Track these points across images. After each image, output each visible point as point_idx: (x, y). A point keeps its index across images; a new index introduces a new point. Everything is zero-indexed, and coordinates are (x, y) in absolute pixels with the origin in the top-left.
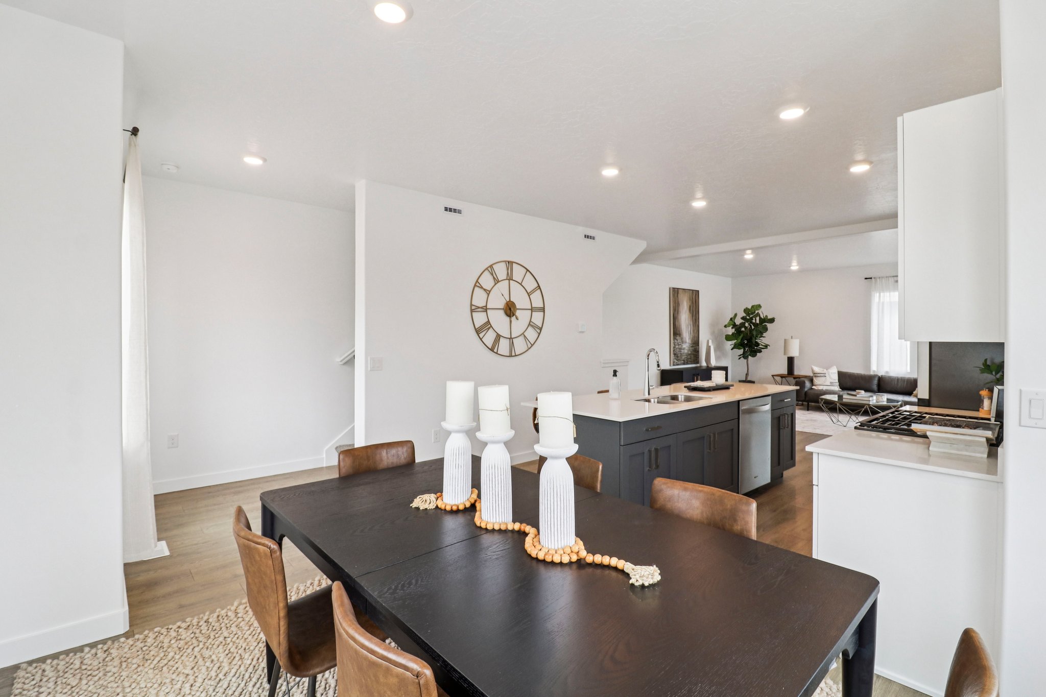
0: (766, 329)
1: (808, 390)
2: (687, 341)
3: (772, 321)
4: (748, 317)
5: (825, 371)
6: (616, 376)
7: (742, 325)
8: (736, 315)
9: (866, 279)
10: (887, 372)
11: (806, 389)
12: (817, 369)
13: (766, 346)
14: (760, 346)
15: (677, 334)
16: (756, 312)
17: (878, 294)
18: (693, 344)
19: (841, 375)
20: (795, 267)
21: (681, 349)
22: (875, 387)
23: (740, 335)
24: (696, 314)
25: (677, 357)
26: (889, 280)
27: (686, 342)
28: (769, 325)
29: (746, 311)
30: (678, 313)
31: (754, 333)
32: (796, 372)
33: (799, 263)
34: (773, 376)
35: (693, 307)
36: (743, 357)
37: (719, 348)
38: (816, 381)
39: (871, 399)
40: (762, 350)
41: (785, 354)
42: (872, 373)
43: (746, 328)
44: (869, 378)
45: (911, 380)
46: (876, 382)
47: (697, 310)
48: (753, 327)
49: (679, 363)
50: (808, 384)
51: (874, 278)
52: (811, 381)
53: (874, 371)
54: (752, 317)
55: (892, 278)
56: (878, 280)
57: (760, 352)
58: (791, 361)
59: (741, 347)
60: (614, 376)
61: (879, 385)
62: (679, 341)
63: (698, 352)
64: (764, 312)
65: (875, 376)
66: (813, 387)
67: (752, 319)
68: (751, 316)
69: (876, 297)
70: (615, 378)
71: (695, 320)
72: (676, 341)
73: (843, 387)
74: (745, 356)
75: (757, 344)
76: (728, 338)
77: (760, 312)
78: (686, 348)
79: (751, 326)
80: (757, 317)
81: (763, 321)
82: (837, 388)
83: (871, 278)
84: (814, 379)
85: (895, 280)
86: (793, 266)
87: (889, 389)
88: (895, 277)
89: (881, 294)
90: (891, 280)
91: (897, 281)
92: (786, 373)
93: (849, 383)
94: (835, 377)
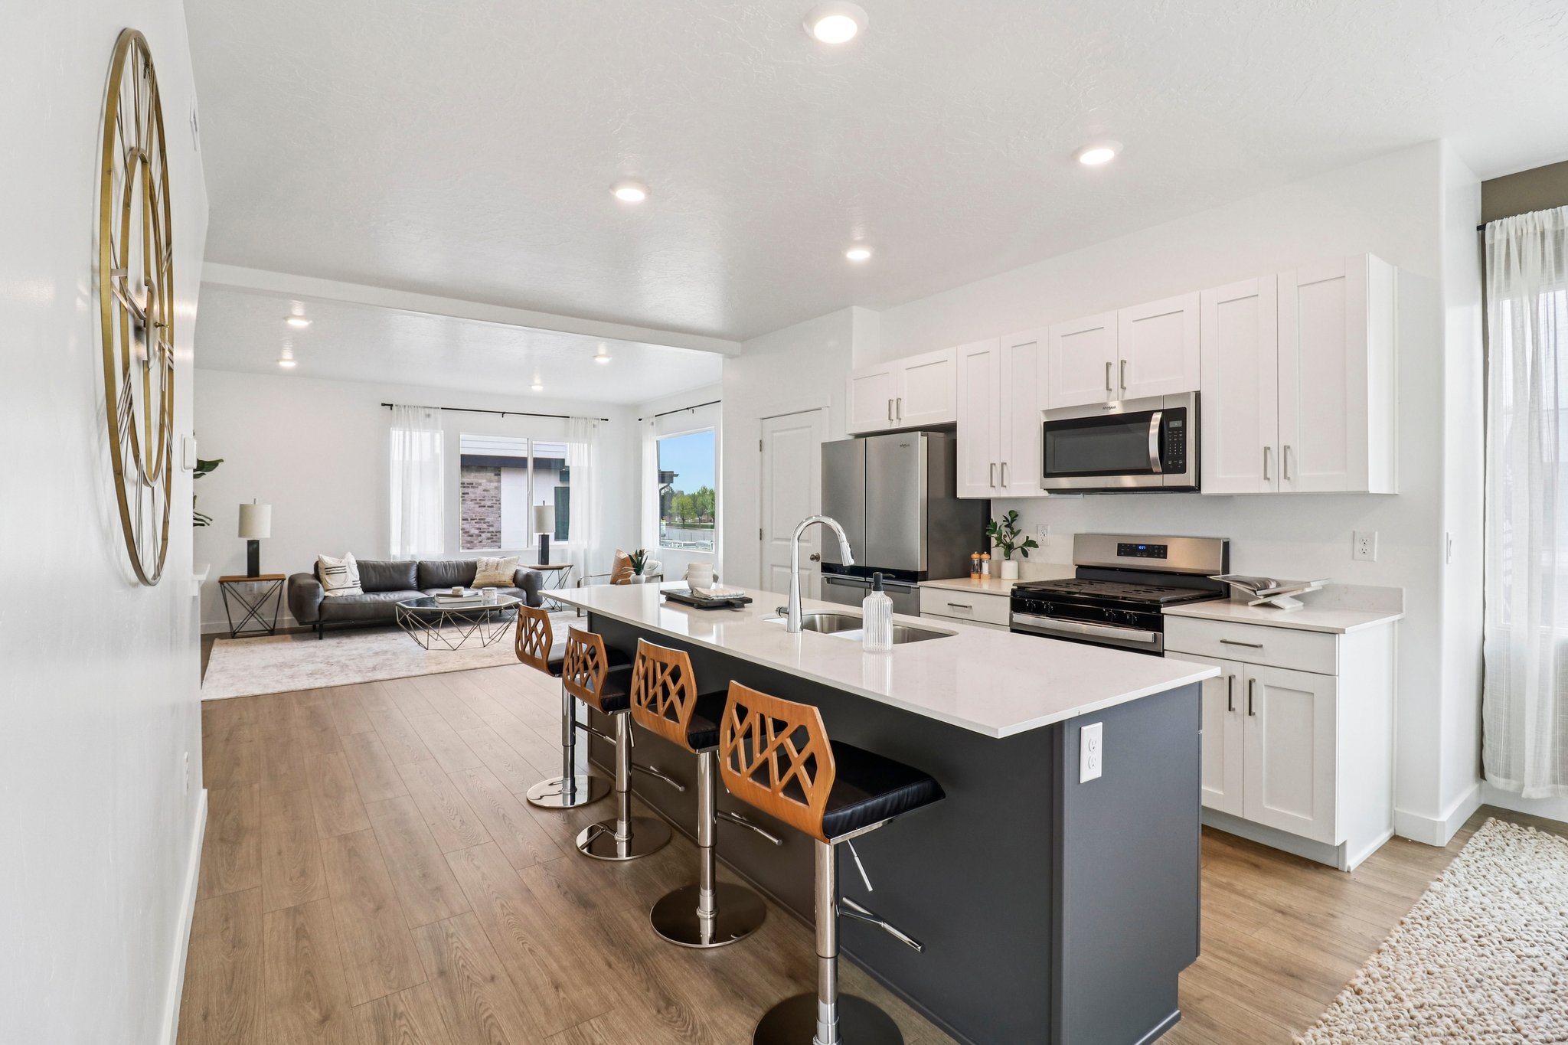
1: (325, 600)
5: (339, 562)
9: (384, 405)
11: (317, 599)
12: (330, 561)
13: (204, 520)
17: (401, 432)
19: (362, 567)
20: (288, 363)
22: (413, 581)
26: (418, 412)
32: (273, 569)
33: (296, 356)
34: (222, 582)
38: (331, 582)
41: (241, 535)
44: (400, 568)
46: (413, 573)
50: (317, 589)
51: (396, 406)
52: (322, 582)
53: (394, 556)
55: (423, 409)
56: (403, 409)
58: (253, 548)
61: (419, 577)
65: (412, 563)
66: (328, 594)
69: (396, 435)
73: (366, 588)
82: (359, 591)
83: (391, 405)
85: (427, 413)
86: (285, 360)
87: (436, 582)
88: (426, 409)
89: (407, 433)
90: (422, 412)
91: (429, 416)
92: (245, 573)
93: (374, 580)
94: (354, 575)
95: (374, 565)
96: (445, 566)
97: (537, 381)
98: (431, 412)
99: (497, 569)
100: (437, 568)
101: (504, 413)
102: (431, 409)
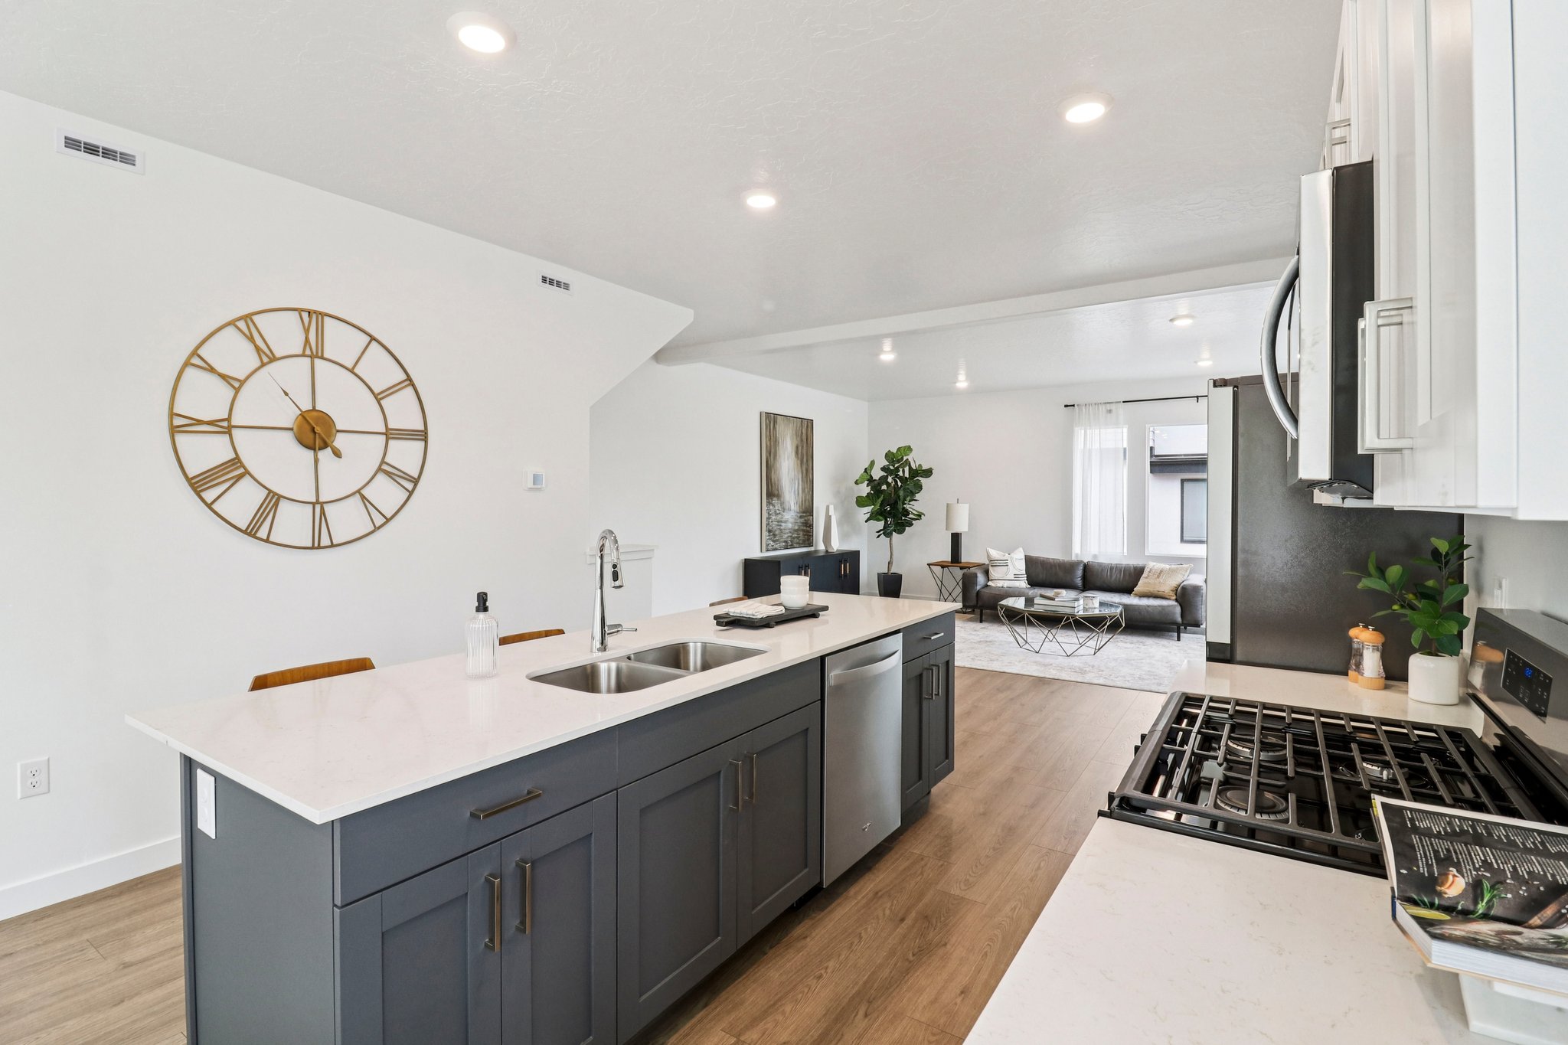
0: (919, 487)
1: (983, 588)
2: (793, 507)
3: (928, 473)
4: (892, 468)
5: (1007, 556)
6: (486, 609)
7: (883, 480)
8: (872, 463)
9: (1066, 406)
10: (1095, 556)
11: (978, 588)
12: (995, 554)
13: (919, 516)
14: (911, 516)
15: (774, 496)
16: (905, 458)
17: (1083, 431)
18: (804, 512)
19: (1030, 561)
20: (962, 383)
21: (781, 522)
22: (1079, 581)
23: (879, 498)
24: (807, 461)
25: (774, 535)
26: (1098, 409)
27: (790, 510)
28: (923, 480)
29: (889, 456)
30: (775, 458)
31: (901, 493)
32: (965, 558)
33: (969, 377)
34: (929, 565)
35: (802, 447)
36: (883, 533)
37: (847, 518)
38: (994, 573)
39: (1076, 604)
40: (914, 522)
41: (947, 528)
42: (1074, 558)
43: (888, 485)
44: (1069, 567)
45: (1130, 568)
46: (1079, 572)
47: (810, 454)
48: (899, 484)
49: (777, 546)
50: (981, 579)
51: (1078, 405)
52: (987, 573)
53: (1077, 555)
54: (898, 467)
55: (1104, 406)
56: (1083, 408)
57: (911, 525)
58: (956, 538)
59: (881, 518)
60: (478, 610)
61: (1084, 578)
62: (776, 508)
63: (811, 526)
64: (916, 459)
65: (1079, 563)
66: (990, 583)
67: (897, 469)
68: (896, 465)
69: (1079, 434)
70: (482, 615)
71: (807, 470)
72: (771, 507)
73: (1033, 583)
74: (886, 532)
75: (906, 513)
76: (861, 502)
77: (910, 458)
78: (790, 520)
79: (896, 482)
80: (905, 466)
81: (915, 473)
82: (1023, 584)
83: (1074, 406)
84: (991, 569)
85: (1109, 409)
86: (961, 381)
87: (1099, 584)
88: (1108, 405)
89: (1088, 431)
90: (1103, 409)
91: (1110, 411)
92: (949, 559)
93: (1042, 576)
94: (1021, 566)
95: (1043, 561)
96: (1112, 569)
97: (1206, 355)
98: (1113, 407)
99: (1158, 577)
100: (1102, 569)
101: (1197, 397)
102: (1111, 405)
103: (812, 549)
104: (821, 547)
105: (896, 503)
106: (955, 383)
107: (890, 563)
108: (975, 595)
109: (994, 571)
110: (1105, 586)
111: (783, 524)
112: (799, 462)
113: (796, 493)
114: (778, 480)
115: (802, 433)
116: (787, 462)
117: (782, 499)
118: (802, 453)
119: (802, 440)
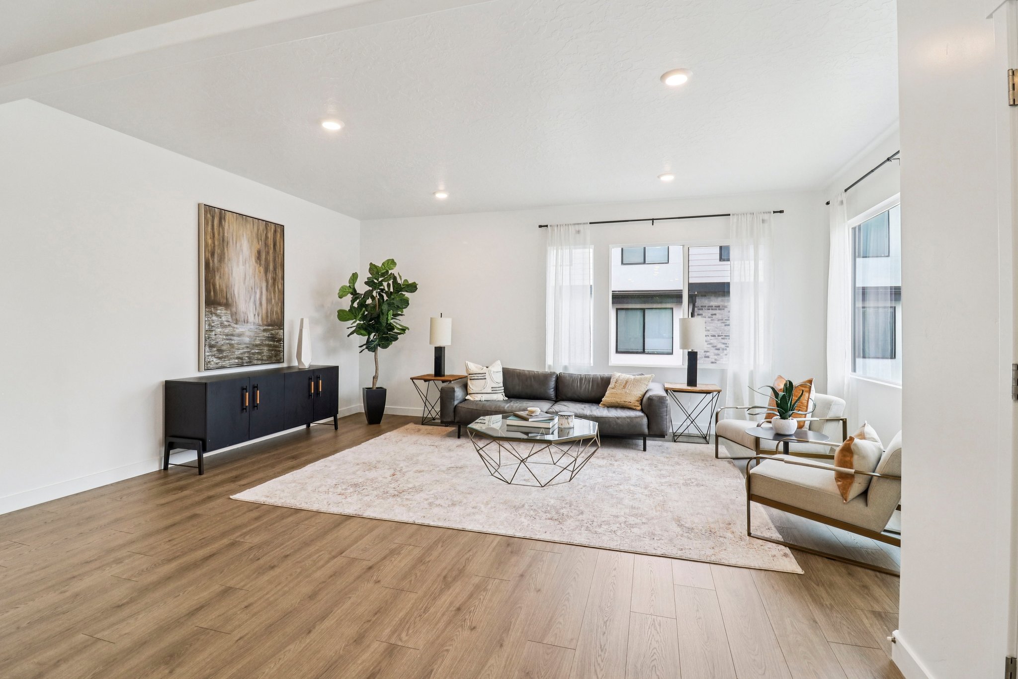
0: (406, 303)
1: (461, 402)
2: (251, 318)
3: (413, 288)
4: (376, 281)
5: (485, 370)
7: (368, 294)
8: (354, 277)
9: (540, 226)
10: (566, 368)
11: (456, 403)
12: (474, 367)
13: (404, 330)
14: (396, 330)
15: (220, 304)
16: (390, 272)
17: (555, 251)
18: (269, 325)
19: (508, 374)
20: (442, 195)
21: (232, 335)
22: (552, 392)
23: (362, 312)
24: (275, 269)
25: (220, 351)
26: (568, 230)
27: (246, 321)
28: (407, 295)
29: (373, 268)
30: (222, 259)
31: (385, 307)
32: (450, 370)
33: (448, 188)
34: (412, 379)
35: (268, 253)
36: (367, 348)
37: (330, 334)
38: (473, 386)
40: (399, 336)
41: (430, 343)
42: (547, 370)
43: (373, 298)
44: (543, 379)
45: (598, 378)
46: (552, 384)
47: (279, 261)
48: (385, 298)
49: (226, 363)
50: (459, 393)
51: (551, 226)
52: (465, 386)
53: (550, 366)
54: (382, 281)
55: (573, 227)
56: (556, 228)
57: (396, 339)
58: (439, 353)
59: (363, 332)
61: (557, 388)
62: (224, 319)
63: (281, 340)
64: (403, 273)
65: (552, 374)
66: (468, 397)
67: (381, 283)
68: (380, 279)
69: (552, 255)
71: (274, 280)
72: (214, 318)
73: (511, 394)
74: (370, 346)
75: (391, 328)
76: (343, 316)
77: (394, 271)
78: (248, 333)
79: (381, 297)
80: (389, 280)
81: (398, 288)
82: (500, 397)
83: (547, 226)
84: (469, 382)
85: (577, 229)
86: (440, 192)
87: (569, 395)
88: (577, 226)
89: (560, 251)
90: (572, 229)
91: (579, 232)
92: (432, 372)
93: (518, 388)
94: (499, 378)
95: (520, 373)
96: (581, 379)
98: (581, 227)
99: (624, 387)
100: (573, 381)
101: (653, 220)
102: (580, 226)
103: (285, 365)
104: (295, 363)
105: (379, 317)
106: (434, 193)
107: (375, 378)
108: (453, 407)
109: (472, 384)
110: (576, 396)
111: (235, 338)
112: (262, 270)
113: (258, 303)
114: (227, 287)
115: (267, 237)
116: (241, 267)
117: (234, 309)
118: (266, 259)
119: (266, 245)
